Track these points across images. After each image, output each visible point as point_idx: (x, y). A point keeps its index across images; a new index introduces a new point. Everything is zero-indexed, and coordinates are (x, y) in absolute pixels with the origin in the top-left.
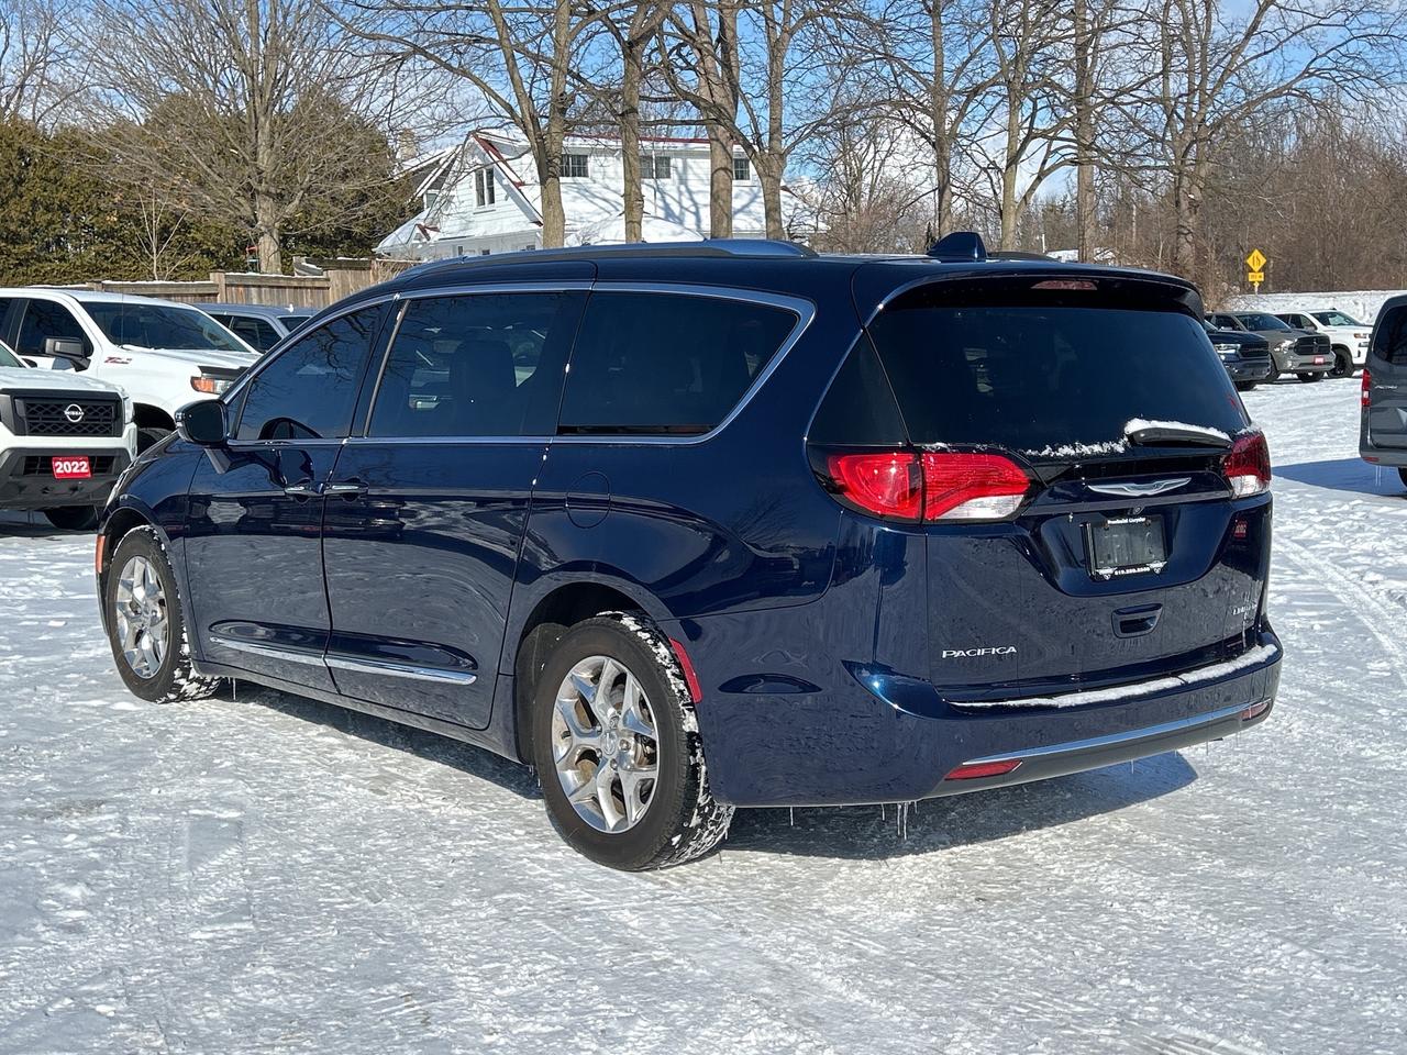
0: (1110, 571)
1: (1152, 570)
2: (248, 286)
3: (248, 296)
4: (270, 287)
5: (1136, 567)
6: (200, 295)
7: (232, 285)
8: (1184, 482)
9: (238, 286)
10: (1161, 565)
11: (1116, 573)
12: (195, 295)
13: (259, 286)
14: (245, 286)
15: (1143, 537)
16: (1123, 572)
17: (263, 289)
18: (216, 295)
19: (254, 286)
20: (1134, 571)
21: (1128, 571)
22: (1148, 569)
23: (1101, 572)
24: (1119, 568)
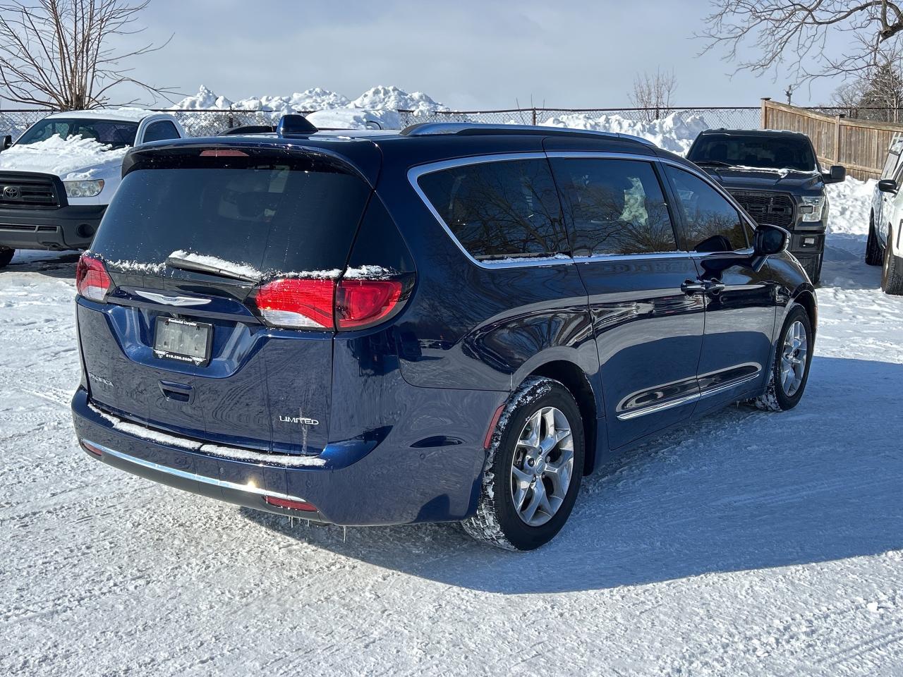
0: (164, 353)
1: (193, 361)
5: (182, 356)
8: (206, 301)
10: (201, 360)
11: (167, 356)
15: (192, 336)
16: (172, 356)
20: (180, 358)
21: (176, 357)
22: (190, 360)
23: (157, 352)
24: (170, 353)
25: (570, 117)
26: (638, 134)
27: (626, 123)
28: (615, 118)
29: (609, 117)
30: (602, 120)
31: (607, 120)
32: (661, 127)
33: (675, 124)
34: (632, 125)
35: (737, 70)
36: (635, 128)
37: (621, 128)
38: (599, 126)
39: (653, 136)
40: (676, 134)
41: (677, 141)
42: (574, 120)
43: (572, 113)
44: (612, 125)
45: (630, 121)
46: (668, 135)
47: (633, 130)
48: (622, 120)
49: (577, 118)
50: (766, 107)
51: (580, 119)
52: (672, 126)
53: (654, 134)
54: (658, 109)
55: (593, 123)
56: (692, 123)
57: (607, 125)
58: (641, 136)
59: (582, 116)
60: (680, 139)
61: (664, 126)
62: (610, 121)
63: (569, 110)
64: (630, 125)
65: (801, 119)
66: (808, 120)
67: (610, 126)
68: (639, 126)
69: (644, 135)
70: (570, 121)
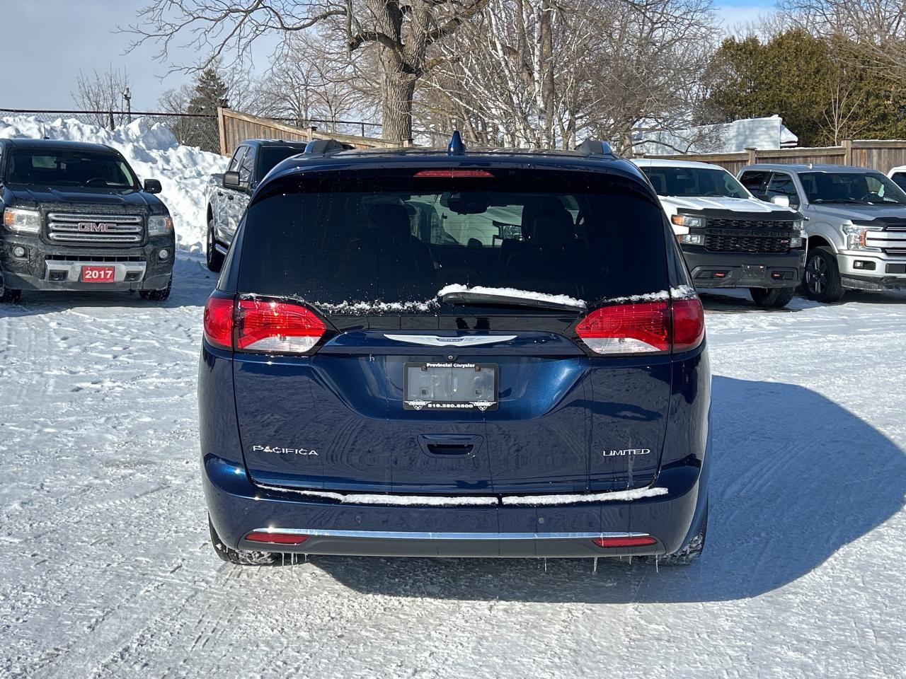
0: (423, 404)
1: (476, 408)
2: (870, 149)
3: (870, 156)
4: (889, 149)
5: (455, 403)
6: (831, 156)
7: (857, 149)
9: (862, 149)
10: (488, 404)
11: (430, 406)
12: (826, 156)
13: (880, 149)
14: (868, 149)
16: (438, 405)
17: (883, 150)
18: (843, 155)
19: (875, 148)
20: (452, 405)
21: (445, 405)
22: (471, 406)
24: (434, 402)
25: (17, 119)
26: (104, 142)
27: (87, 129)
28: (71, 121)
29: (65, 121)
30: (57, 123)
31: (64, 125)
32: (127, 134)
33: (142, 131)
34: (95, 131)
35: (169, 73)
36: (98, 134)
37: (82, 134)
38: (56, 131)
39: (121, 145)
40: (144, 142)
41: (147, 151)
42: (22, 123)
43: (16, 114)
44: (70, 130)
45: (92, 127)
46: (135, 144)
47: (97, 137)
48: (81, 125)
49: (26, 120)
50: (224, 116)
51: (29, 122)
52: (138, 133)
53: (121, 142)
54: (111, 113)
55: (48, 127)
56: (159, 131)
57: (64, 130)
58: (107, 144)
59: (32, 119)
60: (150, 149)
61: (130, 133)
62: (67, 125)
63: (12, 111)
64: (92, 131)
65: (267, 130)
66: (275, 132)
67: (68, 131)
68: (102, 133)
69: (110, 143)
70: (17, 123)
